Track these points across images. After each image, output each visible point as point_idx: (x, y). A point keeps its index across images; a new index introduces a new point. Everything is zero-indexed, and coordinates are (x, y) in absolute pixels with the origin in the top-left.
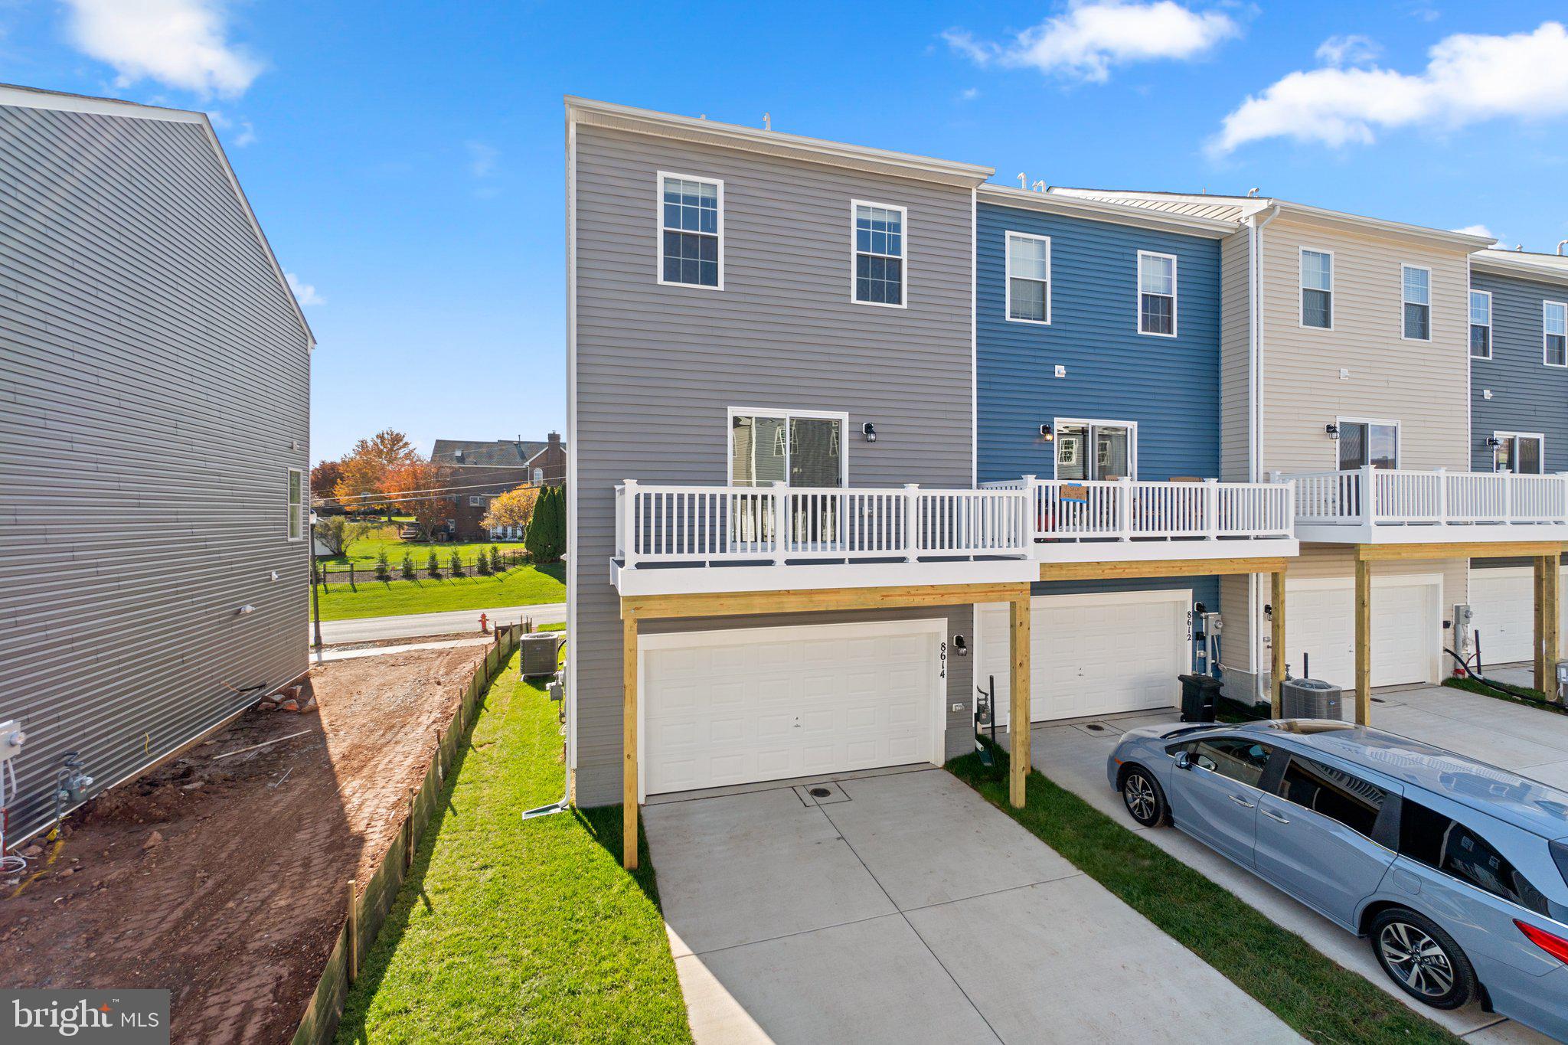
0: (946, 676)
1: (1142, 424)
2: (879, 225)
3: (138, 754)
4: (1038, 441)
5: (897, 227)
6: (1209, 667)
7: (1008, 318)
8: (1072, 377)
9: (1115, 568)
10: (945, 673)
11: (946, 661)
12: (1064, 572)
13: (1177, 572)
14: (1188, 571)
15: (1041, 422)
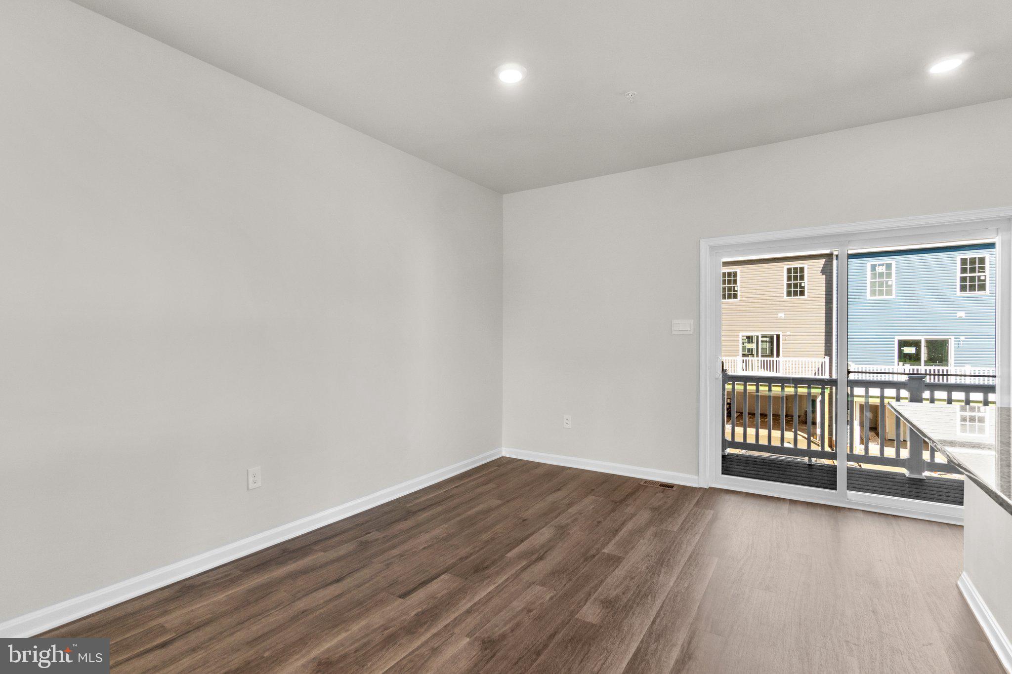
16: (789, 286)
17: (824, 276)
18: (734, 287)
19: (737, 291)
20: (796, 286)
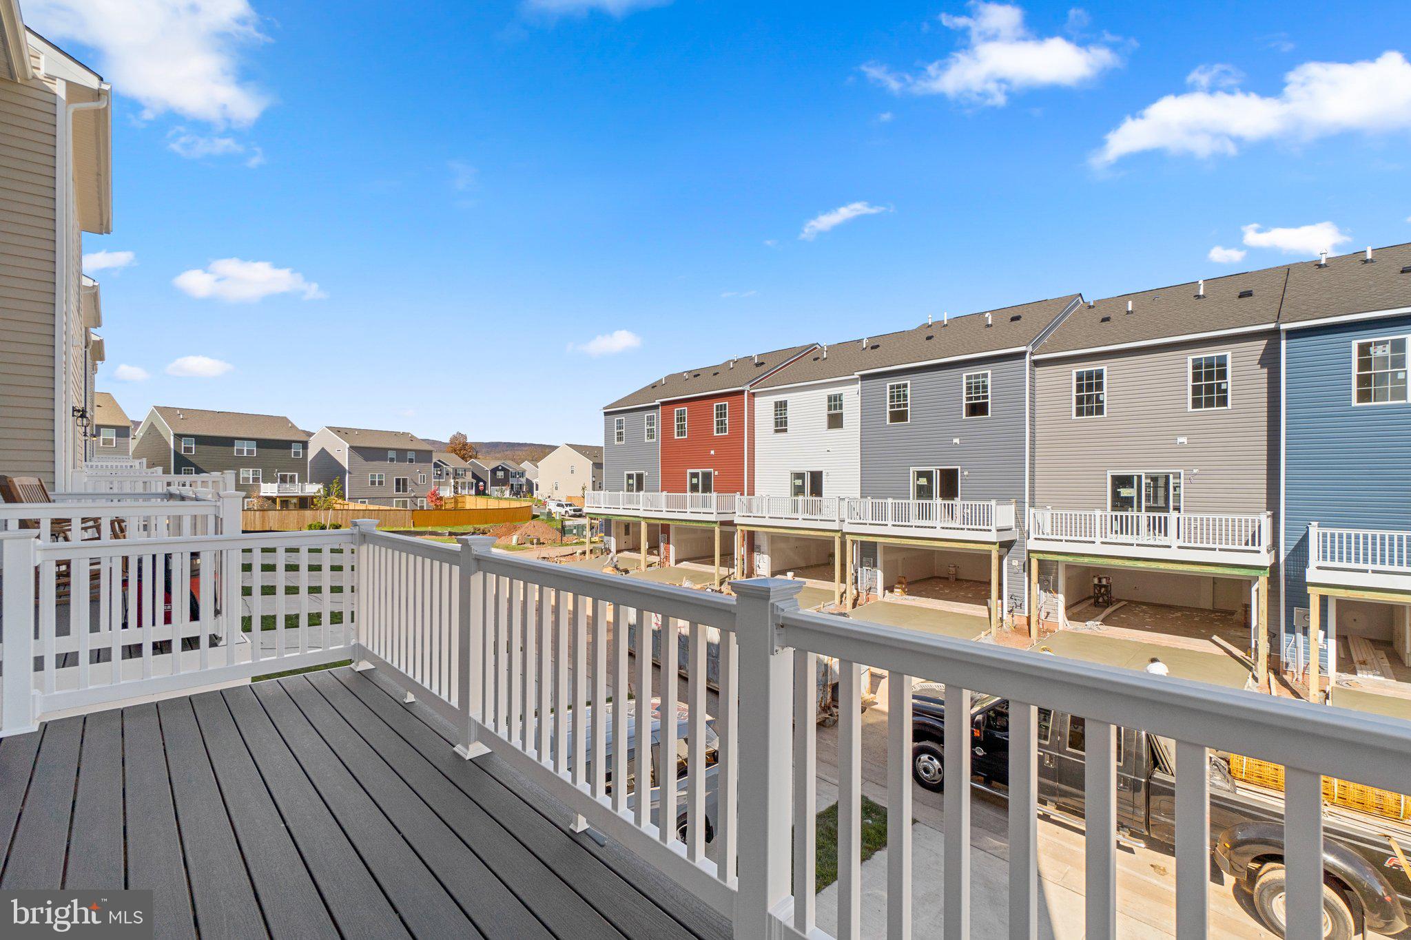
16: (1196, 390)
17: (1265, 370)
18: (1098, 396)
19: (1103, 402)
20: (1210, 389)
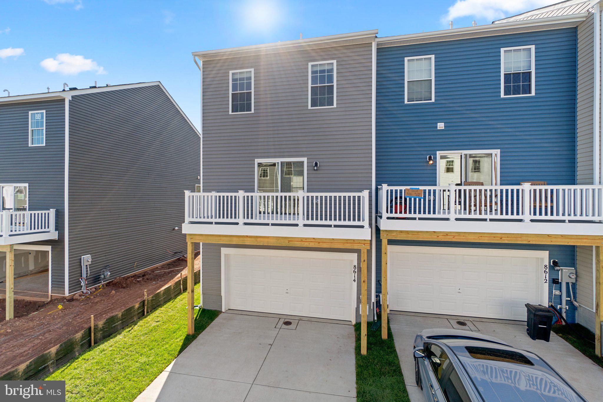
0: (356, 281)
1: (503, 150)
2: (323, 71)
3: (131, 269)
4: (425, 164)
5: (331, 70)
6: (564, 302)
7: (406, 102)
8: (448, 129)
9: (447, 235)
10: (356, 280)
11: (356, 274)
12: (410, 236)
13: (498, 240)
14: (508, 240)
15: (428, 154)
